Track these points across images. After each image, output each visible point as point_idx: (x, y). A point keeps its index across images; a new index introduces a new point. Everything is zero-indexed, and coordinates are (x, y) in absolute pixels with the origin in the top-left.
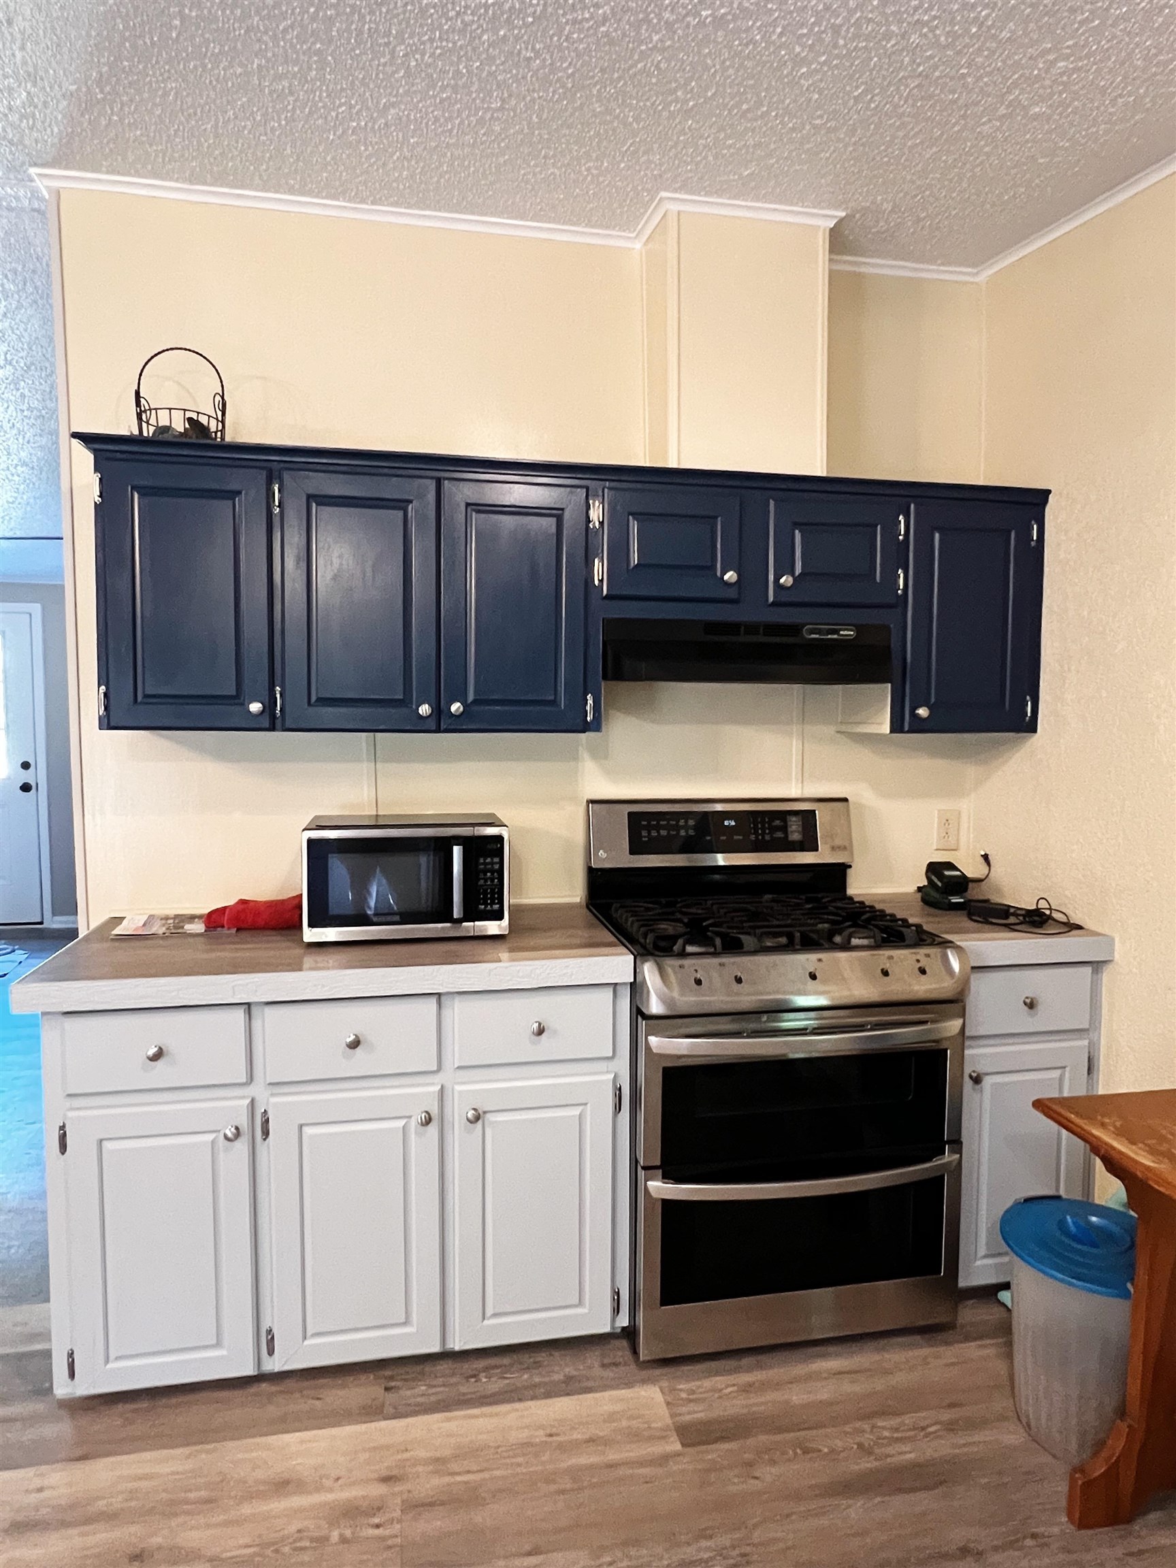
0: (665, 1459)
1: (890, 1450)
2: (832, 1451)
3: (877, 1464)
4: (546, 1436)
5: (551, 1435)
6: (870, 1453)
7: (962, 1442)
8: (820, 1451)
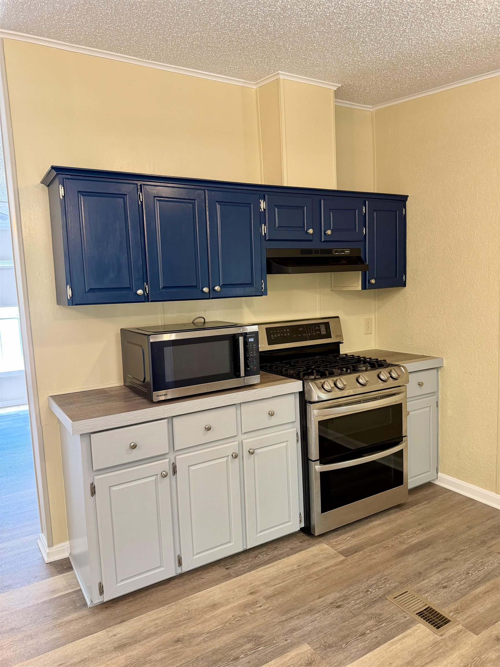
0: (342, 562)
1: (409, 541)
2: (392, 546)
3: (407, 545)
4: (297, 566)
5: (299, 566)
6: (404, 543)
7: (429, 533)
8: (389, 547)
